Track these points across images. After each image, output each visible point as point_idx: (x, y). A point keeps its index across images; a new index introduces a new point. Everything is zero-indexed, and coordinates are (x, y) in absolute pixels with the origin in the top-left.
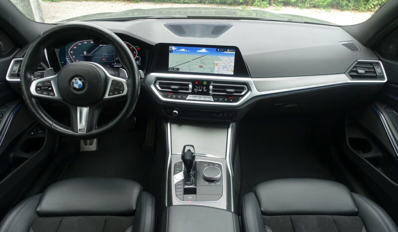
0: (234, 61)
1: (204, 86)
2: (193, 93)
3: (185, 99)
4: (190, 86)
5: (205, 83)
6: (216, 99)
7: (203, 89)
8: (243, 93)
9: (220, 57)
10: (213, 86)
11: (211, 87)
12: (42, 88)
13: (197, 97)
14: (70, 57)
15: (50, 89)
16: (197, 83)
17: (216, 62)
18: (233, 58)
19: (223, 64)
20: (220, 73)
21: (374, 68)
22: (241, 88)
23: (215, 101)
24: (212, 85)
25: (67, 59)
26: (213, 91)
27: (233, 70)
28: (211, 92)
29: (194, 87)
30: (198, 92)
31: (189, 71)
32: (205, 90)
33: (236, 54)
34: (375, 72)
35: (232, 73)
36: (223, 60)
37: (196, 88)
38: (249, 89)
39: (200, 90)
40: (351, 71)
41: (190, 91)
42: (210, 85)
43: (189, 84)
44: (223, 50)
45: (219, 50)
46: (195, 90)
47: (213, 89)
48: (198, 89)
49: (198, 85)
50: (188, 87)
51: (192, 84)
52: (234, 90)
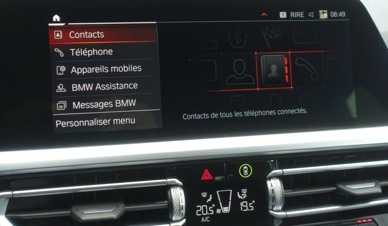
1: (238, 184)
4: (178, 195)
5: (246, 171)
7: (236, 202)
10: (282, 178)
11: (275, 186)
16: (207, 176)
24: (276, 176)
29: (192, 200)
30: (215, 217)
32: (246, 206)
37: (203, 201)
39: (226, 210)
41: (178, 222)
42: (270, 179)
43: (169, 187)
44: (300, 14)
45: (285, 16)
46: (199, 213)
47: (286, 192)
48: (214, 205)
49: (211, 187)
50: (165, 203)
51: (181, 183)
52: (375, 183)
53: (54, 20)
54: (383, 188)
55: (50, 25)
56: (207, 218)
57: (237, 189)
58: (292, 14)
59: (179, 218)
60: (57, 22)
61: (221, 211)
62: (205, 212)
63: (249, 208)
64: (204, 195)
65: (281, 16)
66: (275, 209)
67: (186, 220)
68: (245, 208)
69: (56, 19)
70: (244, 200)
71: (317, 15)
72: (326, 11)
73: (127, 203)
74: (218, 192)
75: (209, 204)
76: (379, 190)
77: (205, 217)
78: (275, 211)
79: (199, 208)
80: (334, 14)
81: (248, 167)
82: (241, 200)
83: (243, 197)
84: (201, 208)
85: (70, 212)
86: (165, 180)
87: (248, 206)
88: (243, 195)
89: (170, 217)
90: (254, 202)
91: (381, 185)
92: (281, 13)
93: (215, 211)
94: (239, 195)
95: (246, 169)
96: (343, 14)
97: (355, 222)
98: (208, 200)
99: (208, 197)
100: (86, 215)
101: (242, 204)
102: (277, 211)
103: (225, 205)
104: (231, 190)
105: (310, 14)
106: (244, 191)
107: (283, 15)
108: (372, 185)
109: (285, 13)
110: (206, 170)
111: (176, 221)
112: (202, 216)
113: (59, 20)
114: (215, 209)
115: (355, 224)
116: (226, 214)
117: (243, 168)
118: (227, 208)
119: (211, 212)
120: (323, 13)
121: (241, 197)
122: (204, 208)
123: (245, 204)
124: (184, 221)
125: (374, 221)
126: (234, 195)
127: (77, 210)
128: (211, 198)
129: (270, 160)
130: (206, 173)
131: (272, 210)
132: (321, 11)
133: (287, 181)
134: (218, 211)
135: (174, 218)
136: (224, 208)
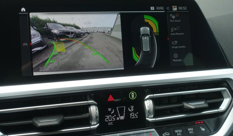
1: (129, 103)
4: (94, 110)
5: (133, 96)
7: (128, 113)
11: (148, 104)
16: (111, 99)
24: (150, 98)
26: (157, 113)
29: (103, 112)
30: (116, 122)
32: (133, 116)
37: (109, 113)
39: (122, 118)
41: (95, 125)
42: (146, 100)
43: (89, 105)
44: (162, 8)
45: (154, 9)
46: (107, 120)
47: (155, 107)
48: (115, 115)
49: (113, 105)
50: (87, 115)
51: (96, 103)
52: (204, 102)
53: (22, 11)
54: (209, 104)
55: (19, 13)
56: (111, 123)
57: (128, 106)
58: (157, 8)
59: (96, 123)
60: (23, 12)
61: (119, 119)
62: (110, 119)
63: (135, 116)
64: (110, 110)
65: (151, 9)
66: (149, 117)
67: (99, 124)
68: (133, 117)
69: (23, 10)
70: (132, 112)
71: (171, 9)
72: (176, 6)
73: (65, 115)
74: (117, 108)
75: (113, 115)
76: (206, 105)
77: (110, 122)
78: (149, 118)
79: (107, 117)
80: (181, 8)
81: (134, 93)
82: (131, 112)
83: (131, 110)
84: (108, 117)
85: (32, 121)
86: (87, 102)
87: (135, 115)
88: (131, 109)
89: (90, 122)
90: (137, 113)
91: (208, 102)
92: (151, 7)
93: (116, 119)
94: (129, 110)
95: (133, 95)
96: (185, 8)
97: (194, 124)
98: (112, 112)
99: (112, 111)
100: (41, 123)
101: (131, 114)
102: (151, 118)
103: (122, 115)
104: (125, 107)
105: (167, 8)
106: (132, 107)
107: (152, 8)
108: (203, 103)
109: (153, 7)
110: (111, 95)
111: (94, 125)
112: (109, 122)
113: (25, 11)
114: (116, 118)
115: (194, 125)
116: (122, 120)
117: (131, 94)
118: (123, 117)
119: (114, 119)
120: (175, 7)
121: (130, 110)
122: (110, 117)
123: (133, 114)
124: (98, 124)
125: (204, 123)
126: (127, 109)
127: (36, 120)
128: (113, 111)
129: (146, 89)
130: (111, 97)
131: (148, 117)
132: (173, 6)
134: (118, 119)
135: (92, 124)
136: (121, 117)
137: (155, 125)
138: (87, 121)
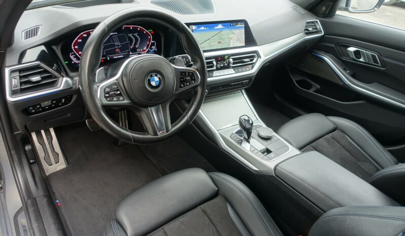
0: (244, 33)
1: (225, 60)
2: (218, 69)
3: (212, 77)
4: (215, 63)
5: (226, 57)
6: (236, 71)
7: (224, 64)
8: (254, 61)
9: (234, 31)
10: (232, 59)
11: (231, 60)
12: (111, 93)
13: (222, 72)
14: (75, 54)
15: (118, 92)
16: (219, 59)
17: (231, 36)
18: (243, 31)
19: (236, 37)
20: (235, 46)
21: (315, 26)
22: (253, 56)
23: (236, 73)
25: (72, 57)
26: (233, 63)
27: (244, 41)
28: (231, 65)
29: (217, 64)
30: (221, 67)
31: (210, 49)
32: (226, 65)
33: (245, 26)
34: (316, 29)
35: (244, 45)
36: (236, 33)
37: (219, 64)
38: (259, 56)
39: (222, 65)
40: (305, 30)
41: (215, 68)
47: (233, 61)
49: (220, 61)
50: (212, 64)
51: (215, 60)
57: (224, 61)
62: (219, 66)
70: (226, 63)
86: (213, 60)
91: (250, 59)
109: (232, 24)
125: (248, 67)
129: (230, 55)
133: (234, 59)
137: (233, 67)
138: (212, 67)
